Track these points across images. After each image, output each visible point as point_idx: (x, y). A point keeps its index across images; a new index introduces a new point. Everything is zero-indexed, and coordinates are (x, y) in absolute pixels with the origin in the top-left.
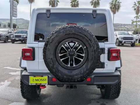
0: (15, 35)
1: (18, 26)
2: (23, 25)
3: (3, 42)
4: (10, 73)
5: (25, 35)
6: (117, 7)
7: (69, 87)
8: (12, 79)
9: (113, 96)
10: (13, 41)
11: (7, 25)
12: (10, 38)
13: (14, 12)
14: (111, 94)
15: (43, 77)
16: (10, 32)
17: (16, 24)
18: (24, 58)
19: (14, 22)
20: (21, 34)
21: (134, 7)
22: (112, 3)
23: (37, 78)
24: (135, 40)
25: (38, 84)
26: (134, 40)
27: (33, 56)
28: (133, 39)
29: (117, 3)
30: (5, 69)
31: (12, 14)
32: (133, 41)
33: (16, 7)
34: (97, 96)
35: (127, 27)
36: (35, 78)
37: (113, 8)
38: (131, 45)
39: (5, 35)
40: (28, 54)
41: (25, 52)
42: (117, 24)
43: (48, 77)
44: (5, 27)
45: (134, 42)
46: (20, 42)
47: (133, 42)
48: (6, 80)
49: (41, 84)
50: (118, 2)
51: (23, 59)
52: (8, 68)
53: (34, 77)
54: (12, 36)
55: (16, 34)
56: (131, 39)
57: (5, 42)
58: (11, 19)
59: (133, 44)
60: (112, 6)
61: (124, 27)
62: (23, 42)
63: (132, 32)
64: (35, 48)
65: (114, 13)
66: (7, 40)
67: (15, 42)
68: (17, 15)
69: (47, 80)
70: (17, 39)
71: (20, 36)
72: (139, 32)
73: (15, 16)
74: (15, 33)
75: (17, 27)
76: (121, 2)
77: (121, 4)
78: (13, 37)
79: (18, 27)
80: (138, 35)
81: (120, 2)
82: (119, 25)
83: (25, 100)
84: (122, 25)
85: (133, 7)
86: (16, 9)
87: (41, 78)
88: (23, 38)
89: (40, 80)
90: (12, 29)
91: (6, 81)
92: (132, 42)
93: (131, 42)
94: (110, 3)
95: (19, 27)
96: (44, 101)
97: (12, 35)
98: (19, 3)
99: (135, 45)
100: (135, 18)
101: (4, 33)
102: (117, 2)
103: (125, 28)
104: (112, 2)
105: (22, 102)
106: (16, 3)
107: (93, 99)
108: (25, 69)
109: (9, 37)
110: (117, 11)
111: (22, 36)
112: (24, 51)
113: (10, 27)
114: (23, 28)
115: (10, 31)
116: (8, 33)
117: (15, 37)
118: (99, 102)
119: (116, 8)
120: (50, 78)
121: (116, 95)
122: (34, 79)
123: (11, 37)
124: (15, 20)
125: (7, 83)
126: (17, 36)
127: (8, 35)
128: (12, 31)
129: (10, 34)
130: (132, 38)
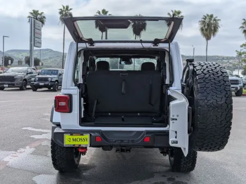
0: (38, 78)
1: (42, 61)
2: (51, 60)
3: (19, 88)
4: (32, 136)
5: (54, 78)
6: (213, 28)
7: (119, 150)
8: (37, 144)
9: (185, 166)
10: (35, 88)
11: (23, 60)
12: (30, 82)
13: (36, 39)
14: (182, 163)
15: (83, 135)
16: (30, 73)
17: (39, 58)
18: (57, 109)
19: (35, 55)
20: (48, 76)
21: (243, 27)
22: (204, 22)
23: (75, 137)
24: (242, 85)
25: (76, 146)
26: (240, 85)
27: (69, 106)
28: (238, 84)
29: (212, 22)
30: (25, 130)
31: (33, 43)
32: (238, 86)
33: (40, 30)
34: (165, 168)
35: (233, 63)
36: (72, 137)
37: (206, 30)
38: (236, 93)
39: (22, 77)
40: (63, 104)
41: (59, 101)
42: (215, 56)
43: (91, 135)
44: (20, 63)
45: (241, 89)
46: (47, 89)
47: (239, 88)
48: (27, 145)
49: (80, 145)
50: (215, 20)
51: (56, 111)
52: (30, 129)
53: (71, 135)
54: (33, 79)
55: (40, 76)
56: (235, 82)
57: (21, 89)
58: (31, 50)
59: (238, 91)
60: (205, 26)
61: (228, 62)
62: (52, 88)
64: (73, 96)
65: (208, 38)
66: (25, 86)
67: (38, 90)
68: (41, 43)
69: (88, 140)
70: (41, 84)
71: (46, 79)
73: (37, 45)
74: (39, 74)
75: (40, 64)
76: (219, 20)
77: (220, 23)
78: (35, 81)
79: (42, 64)
81: (217, 19)
82: (217, 59)
83: (57, 171)
84: (223, 58)
85: (241, 27)
86: (40, 34)
87: (80, 137)
88: (51, 82)
89: (78, 140)
90: (33, 67)
91: (28, 147)
92: (237, 88)
93: (234, 89)
94: (200, 21)
95: (44, 64)
96: (84, 174)
97: (32, 77)
98: (45, 23)
99: (242, 92)
101: (20, 75)
102: (213, 19)
103: (230, 63)
104: (203, 20)
105: (53, 174)
106: (41, 23)
107: (156, 172)
108: (59, 125)
109: (28, 81)
110: (213, 35)
111: (50, 79)
112: (58, 99)
113: (29, 64)
114: (51, 65)
115: (29, 71)
116: (27, 74)
117: (38, 80)
118: (165, 176)
119: (211, 30)
120: (93, 136)
121: (190, 164)
122: (70, 139)
123: (32, 81)
124: (37, 53)
125: (29, 150)
126: (40, 80)
127: (26, 77)
128: (33, 71)
129: (29, 75)
130: (237, 81)
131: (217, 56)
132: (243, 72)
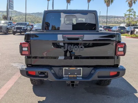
0: (16, 27)
5: (25, 27)
10: (14, 33)
13: (10, 5)
20: (21, 26)
31: (9, 7)
37: (107, 2)
58: (7, 12)
63: (125, 24)
66: (8, 32)
68: (13, 7)
70: (18, 31)
72: (131, 25)
74: (15, 25)
78: (14, 29)
80: (130, 28)
85: (127, 1)
86: (13, 2)
88: (24, 30)
100: (127, 11)
103: (119, 20)
109: (9, 29)
111: (23, 28)
116: (8, 25)
117: (16, 29)
126: (18, 28)
127: (8, 27)
129: (10, 26)
131: (112, 16)
132: (126, 25)
